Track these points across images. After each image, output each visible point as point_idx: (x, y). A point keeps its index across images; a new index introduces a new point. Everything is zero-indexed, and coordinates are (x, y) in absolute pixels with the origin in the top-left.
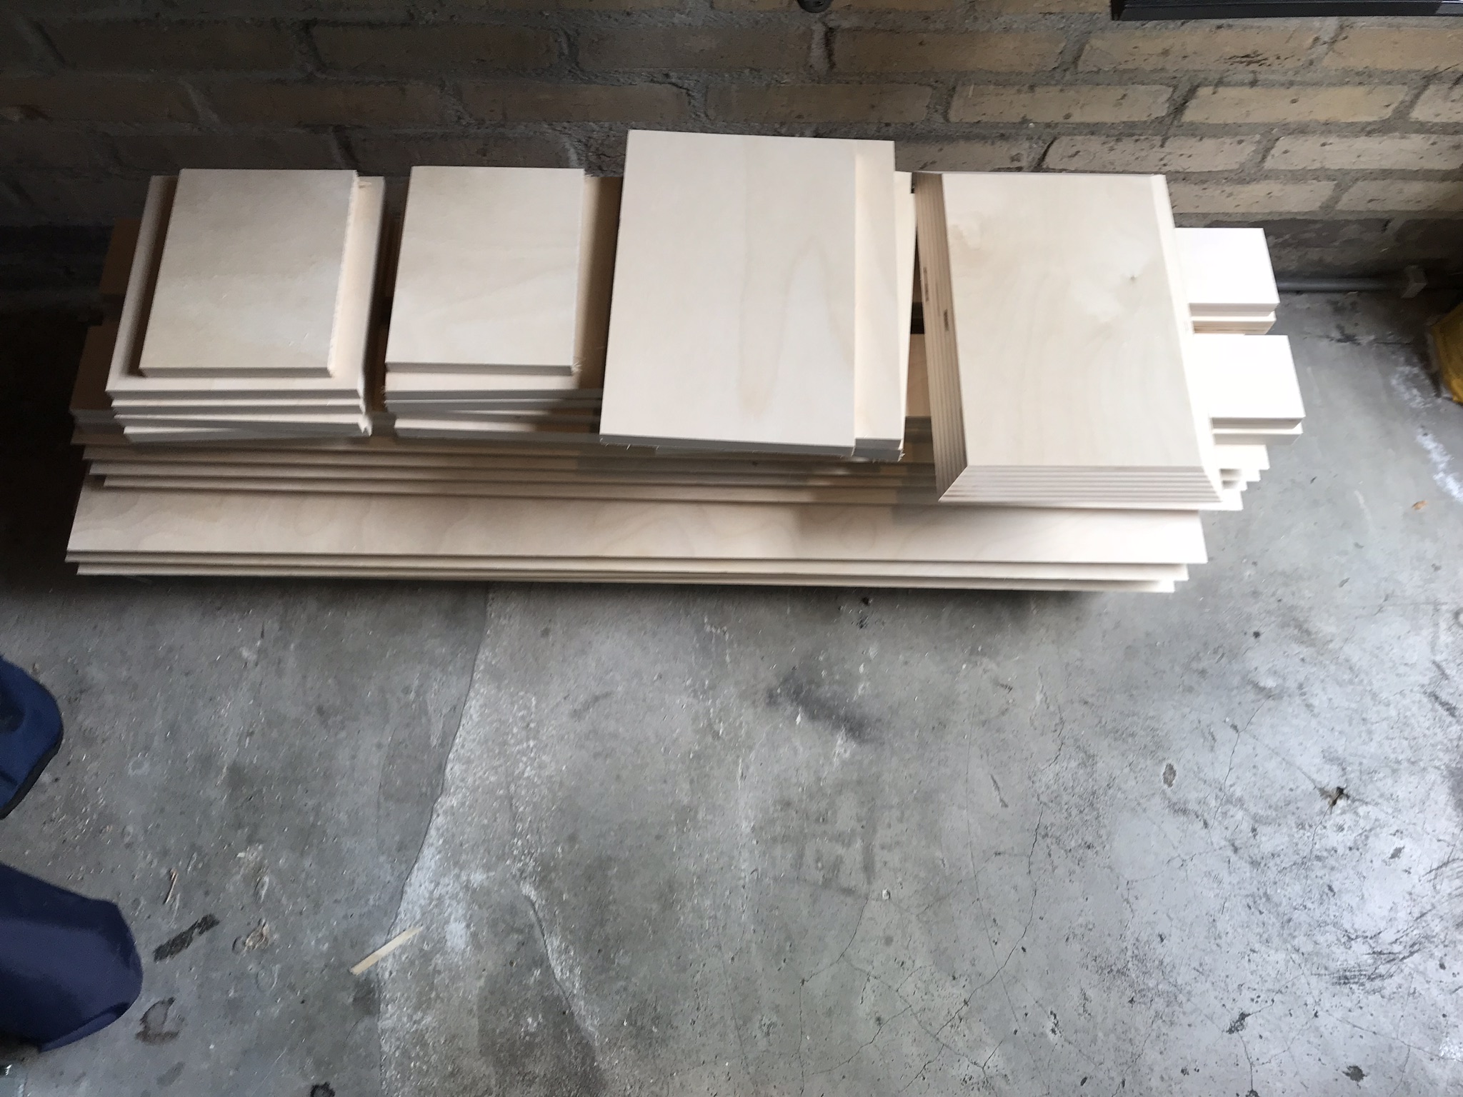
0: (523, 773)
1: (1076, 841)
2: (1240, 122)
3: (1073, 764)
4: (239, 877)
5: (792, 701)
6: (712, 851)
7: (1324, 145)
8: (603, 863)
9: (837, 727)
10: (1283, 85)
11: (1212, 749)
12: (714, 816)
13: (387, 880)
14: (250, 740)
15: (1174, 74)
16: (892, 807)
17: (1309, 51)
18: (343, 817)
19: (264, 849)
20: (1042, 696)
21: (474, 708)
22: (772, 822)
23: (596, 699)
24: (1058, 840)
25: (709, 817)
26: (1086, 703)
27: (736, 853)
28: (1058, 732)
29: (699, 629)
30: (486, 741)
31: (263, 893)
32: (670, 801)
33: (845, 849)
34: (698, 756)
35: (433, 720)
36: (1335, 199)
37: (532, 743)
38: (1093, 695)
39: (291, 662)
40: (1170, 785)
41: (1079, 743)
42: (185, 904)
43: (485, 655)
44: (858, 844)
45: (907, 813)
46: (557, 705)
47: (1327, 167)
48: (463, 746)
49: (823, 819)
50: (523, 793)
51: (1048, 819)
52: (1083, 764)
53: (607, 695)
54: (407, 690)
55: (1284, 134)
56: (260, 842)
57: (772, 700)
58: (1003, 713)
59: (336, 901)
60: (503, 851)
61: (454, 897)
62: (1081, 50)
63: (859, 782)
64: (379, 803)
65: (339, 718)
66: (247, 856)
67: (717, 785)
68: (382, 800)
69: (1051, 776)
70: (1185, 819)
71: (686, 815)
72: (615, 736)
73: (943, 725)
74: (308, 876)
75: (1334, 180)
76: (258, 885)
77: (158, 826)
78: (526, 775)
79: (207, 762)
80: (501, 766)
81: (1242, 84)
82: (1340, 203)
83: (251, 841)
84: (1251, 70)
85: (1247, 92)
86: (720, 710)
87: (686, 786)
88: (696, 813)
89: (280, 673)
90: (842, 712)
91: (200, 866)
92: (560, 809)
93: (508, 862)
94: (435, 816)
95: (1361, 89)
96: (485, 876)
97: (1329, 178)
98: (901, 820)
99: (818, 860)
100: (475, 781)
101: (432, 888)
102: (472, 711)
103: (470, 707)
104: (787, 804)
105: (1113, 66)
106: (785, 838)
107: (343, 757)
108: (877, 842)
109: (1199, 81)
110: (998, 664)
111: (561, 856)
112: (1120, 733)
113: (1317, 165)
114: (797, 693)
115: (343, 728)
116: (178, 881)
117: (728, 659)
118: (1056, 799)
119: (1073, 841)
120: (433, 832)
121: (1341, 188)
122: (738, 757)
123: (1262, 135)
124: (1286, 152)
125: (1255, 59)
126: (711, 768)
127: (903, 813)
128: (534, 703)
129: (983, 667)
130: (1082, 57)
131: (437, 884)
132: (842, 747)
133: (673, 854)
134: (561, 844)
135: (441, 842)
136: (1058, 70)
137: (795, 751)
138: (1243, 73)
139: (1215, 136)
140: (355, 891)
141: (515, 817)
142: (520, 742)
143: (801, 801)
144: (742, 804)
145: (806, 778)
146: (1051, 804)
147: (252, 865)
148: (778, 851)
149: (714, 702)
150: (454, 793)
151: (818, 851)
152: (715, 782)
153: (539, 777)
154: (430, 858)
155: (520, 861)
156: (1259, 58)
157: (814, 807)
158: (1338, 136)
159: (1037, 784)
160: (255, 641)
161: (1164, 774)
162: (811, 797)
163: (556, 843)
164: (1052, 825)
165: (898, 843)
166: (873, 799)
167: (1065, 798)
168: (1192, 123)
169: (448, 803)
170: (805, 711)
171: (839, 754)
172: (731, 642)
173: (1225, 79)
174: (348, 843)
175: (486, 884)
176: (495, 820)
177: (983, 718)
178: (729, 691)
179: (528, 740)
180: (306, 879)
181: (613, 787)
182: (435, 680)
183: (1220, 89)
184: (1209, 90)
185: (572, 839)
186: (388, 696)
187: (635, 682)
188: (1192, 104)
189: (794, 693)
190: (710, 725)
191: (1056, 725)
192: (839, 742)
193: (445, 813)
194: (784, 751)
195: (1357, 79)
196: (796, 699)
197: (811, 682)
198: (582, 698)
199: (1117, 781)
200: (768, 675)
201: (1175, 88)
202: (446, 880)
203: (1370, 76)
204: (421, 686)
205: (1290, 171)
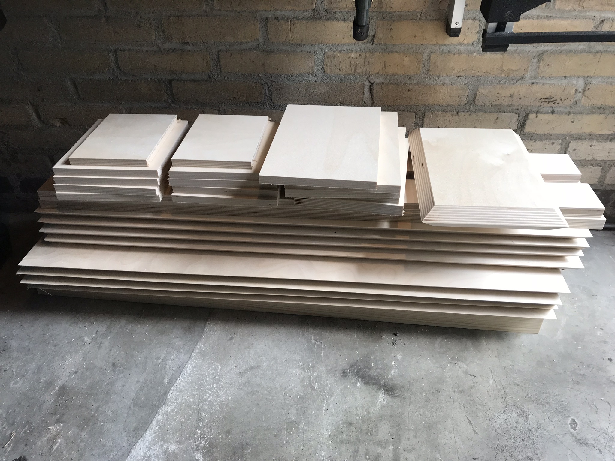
0: (208, 399)
1: (522, 456)
2: (551, 133)
3: (515, 415)
4: (45, 439)
5: (355, 376)
6: (305, 444)
7: (591, 146)
8: (243, 447)
9: (379, 389)
10: (566, 113)
11: (597, 413)
12: (308, 428)
13: (123, 446)
14: (75, 375)
15: (517, 107)
16: (410, 430)
17: (574, 96)
18: (110, 413)
19: (63, 426)
20: (493, 381)
21: (189, 368)
22: (341, 432)
23: (252, 368)
24: (511, 455)
25: (306, 428)
26: (518, 385)
27: (319, 447)
28: (504, 398)
29: (309, 341)
30: (192, 383)
31: (55, 447)
32: (285, 418)
33: (382, 450)
34: (302, 398)
35: (167, 372)
36: (603, 177)
37: (215, 385)
38: (521, 382)
39: (106, 343)
40: (575, 430)
41: (517, 405)
42: (13, 449)
43: (200, 346)
44: (391, 448)
45: (419, 433)
46: (231, 370)
47: (596, 158)
48: (180, 384)
49: (370, 433)
50: (206, 408)
51: (503, 443)
52: (520, 415)
53: (258, 367)
54: (158, 359)
55: (572, 140)
56: (62, 422)
57: (344, 374)
58: (472, 388)
59: (92, 454)
60: (189, 435)
61: (157, 457)
62: (475, 94)
63: (391, 416)
64: (130, 407)
65: (122, 368)
66: (54, 429)
67: (312, 412)
68: (132, 406)
69: (502, 420)
70: (588, 448)
71: (292, 426)
72: (259, 385)
73: (438, 391)
74: (82, 441)
75: (600, 166)
76: (54, 443)
77: (14, 411)
78: (209, 400)
79: (50, 384)
80: (197, 394)
81: (548, 113)
82: (606, 179)
83: (58, 421)
84: (550, 106)
85: (551, 117)
86: (316, 377)
87: (294, 411)
88: (299, 425)
89: (99, 348)
90: (382, 382)
91: (28, 431)
92: (224, 417)
93: (191, 441)
94: (157, 415)
95: (602, 116)
96: (177, 447)
97: (599, 165)
98: (415, 437)
99: (366, 454)
100: (182, 400)
101: (147, 451)
102: (188, 369)
103: (188, 367)
104: (350, 424)
105: (490, 103)
106: (348, 442)
107: (118, 386)
108: (401, 447)
109: (528, 111)
110: (467, 365)
111: (220, 440)
112: (540, 401)
113: (590, 158)
114: (358, 372)
115: (122, 373)
116: (14, 438)
117: (322, 355)
118: (507, 432)
119: (520, 456)
120: (154, 423)
121: (605, 171)
122: (324, 400)
123: (562, 140)
124: (575, 150)
125: (551, 100)
126: (309, 404)
127: (416, 434)
128: (220, 367)
129: (459, 366)
130: (477, 98)
131: (150, 449)
132: (382, 398)
133: (284, 444)
134: (222, 435)
135: (157, 428)
136: (468, 105)
137: (356, 398)
138: (547, 107)
139: (541, 140)
140: (104, 450)
141: (199, 419)
142: (209, 385)
143: (358, 423)
144: (324, 422)
145: (361, 412)
146: (504, 435)
147: (54, 433)
148: (343, 448)
149: (313, 374)
150: (170, 405)
151: (367, 450)
152: (310, 410)
153: (216, 401)
154: (149, 435)
155: (198, 441)
156: (553, 99)
157: (365, 427)
158: (597, 141)
159: (495, 424)
160: (92, 334)
161: (570, 424)
162: (364, 422)
163: (219, 434)
164: (506, 446)
165: (414, 449)
166: (399, 425)
167: (512, 432)
168: (529, 133)
169: (166, 410)
170: (362, 380)
171: (380, 401)
172: (325, 348)
173: (540, 111)
174: (109, 426)
175: (176, 451)
176: (189, 420)
177: (460, 389)
178: (322, 369)
179: (213, 383)
180: (80, 442)
181: (254, 409)
182: (173, 355)
183: (539, 115)
184: (534, 115)
185: (228, 432)
186: (148, 360)
187: (273, 362)
188: (528, 122)
189: (357, 372)
190: (310, 384)
191: (502, 395)
192: (381, 396)
193: (163, 414)
194: (350, 398)
195: (599, 111)
196: (357, 375)
197: (365, 368)
198: (244, 367)
199: (542, 425)
200: (343, 363)
201: (519, 115)
202: (155, 447)
203: (604, 110)
204: (165, 357)
205: (579, 161)
